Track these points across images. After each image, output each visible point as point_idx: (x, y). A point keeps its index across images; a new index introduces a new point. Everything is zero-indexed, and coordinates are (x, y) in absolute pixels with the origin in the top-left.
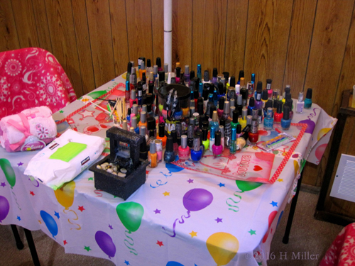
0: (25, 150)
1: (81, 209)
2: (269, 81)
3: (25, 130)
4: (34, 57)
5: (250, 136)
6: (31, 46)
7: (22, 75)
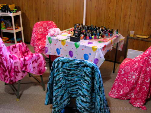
0: (54, 36)
1: (67, 45)
2: (108, 28)
3: (55, 31)
4: (50, 23)
5: (103, 37)
6: (50, 20)
7: (47, 27)
